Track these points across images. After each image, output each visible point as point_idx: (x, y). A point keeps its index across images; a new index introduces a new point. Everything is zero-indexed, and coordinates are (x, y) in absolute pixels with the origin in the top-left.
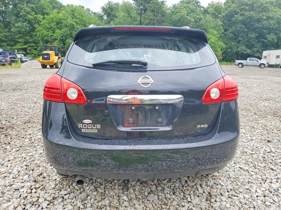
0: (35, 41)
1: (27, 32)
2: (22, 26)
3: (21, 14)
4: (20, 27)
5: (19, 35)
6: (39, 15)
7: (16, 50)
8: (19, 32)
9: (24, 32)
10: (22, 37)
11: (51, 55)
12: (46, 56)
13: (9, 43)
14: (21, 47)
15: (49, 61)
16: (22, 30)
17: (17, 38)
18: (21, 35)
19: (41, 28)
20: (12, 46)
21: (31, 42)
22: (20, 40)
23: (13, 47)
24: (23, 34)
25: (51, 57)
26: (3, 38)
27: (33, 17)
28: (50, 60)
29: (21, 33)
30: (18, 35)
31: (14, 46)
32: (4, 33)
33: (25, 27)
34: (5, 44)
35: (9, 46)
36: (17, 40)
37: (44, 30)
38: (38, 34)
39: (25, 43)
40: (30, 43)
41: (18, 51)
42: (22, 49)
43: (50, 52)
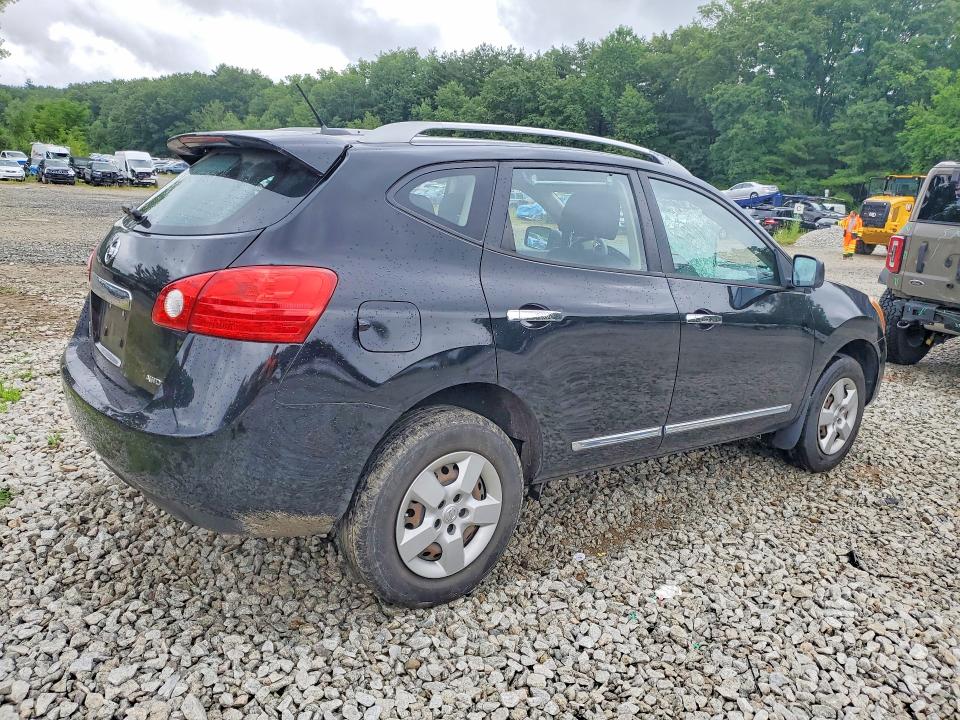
0: (899, 161)
1: (879, 132)
2: (866, 112)
3: (878, 71)
4: (859, 116)
5: (851, 142)
6: (940, 70)
7: (827, 191)
8: (854, 133)
9: (868, 130)
10: (857, 146)
11: (892, 209)
12: (872, 215)
13: (814, 167)
14: (846, 181)
15: (879, 230)
16: (864, 124)
17: (841, 154)
18: (857, 141)
19: (929, 116)
20: (822, 177)
21: (884, 164)
22: (847, 160)
23: (823, 182)
24: (866, 137)
25: (890, 216)
26: (800, 154)
27: (912, 79)
28: (883, 227)
29: (859, 135)
30: (846, 142)
31: (826, 178)
32: (810, 139)
33: (875, 113)
34: (802, 170)
35: (813, 176)
36: (839, 158)
37: (941, 119)
38: (915, 134)
39: (864, 168)
40: (877, 166)
41: (832, 194)
42: (845, 188)
43: (894, 201)
